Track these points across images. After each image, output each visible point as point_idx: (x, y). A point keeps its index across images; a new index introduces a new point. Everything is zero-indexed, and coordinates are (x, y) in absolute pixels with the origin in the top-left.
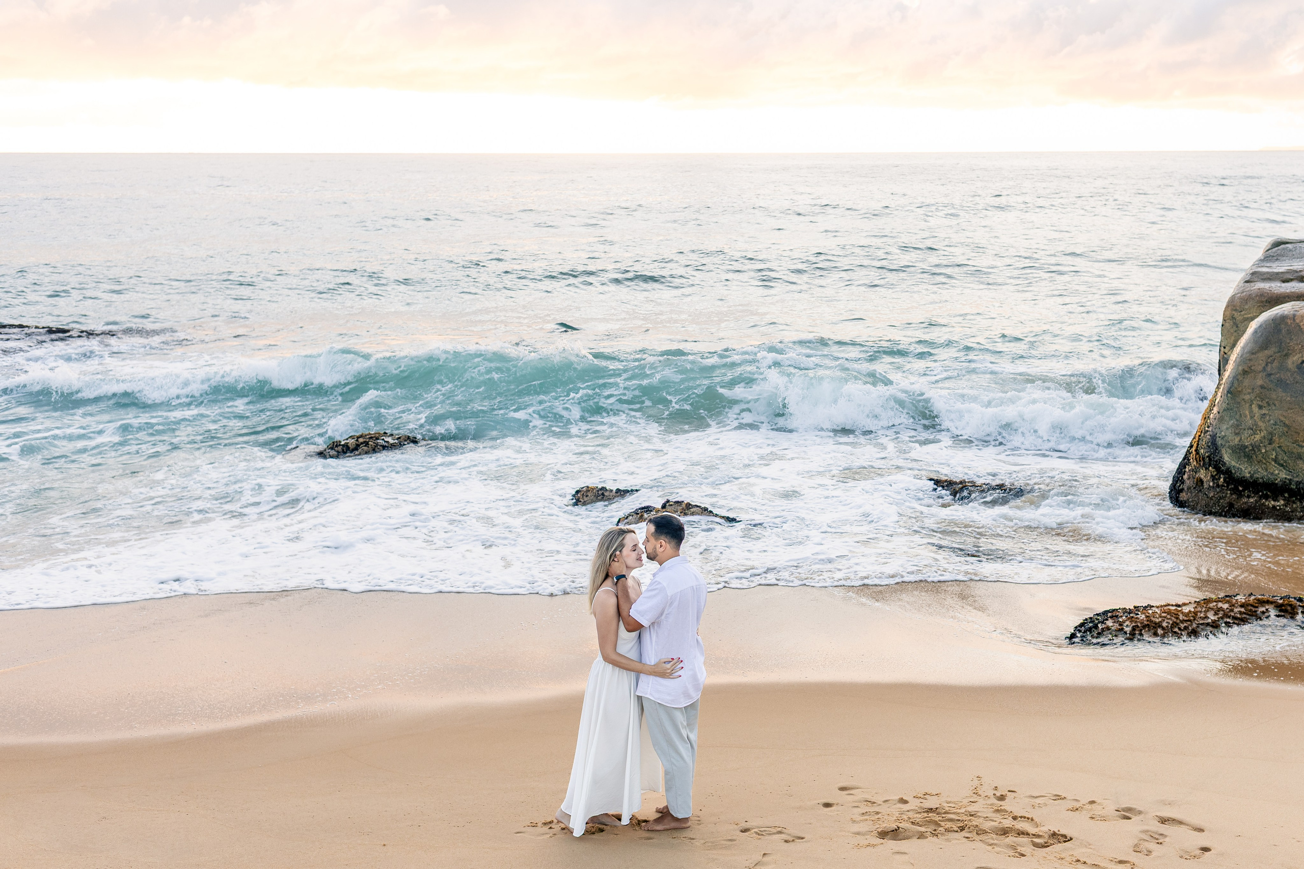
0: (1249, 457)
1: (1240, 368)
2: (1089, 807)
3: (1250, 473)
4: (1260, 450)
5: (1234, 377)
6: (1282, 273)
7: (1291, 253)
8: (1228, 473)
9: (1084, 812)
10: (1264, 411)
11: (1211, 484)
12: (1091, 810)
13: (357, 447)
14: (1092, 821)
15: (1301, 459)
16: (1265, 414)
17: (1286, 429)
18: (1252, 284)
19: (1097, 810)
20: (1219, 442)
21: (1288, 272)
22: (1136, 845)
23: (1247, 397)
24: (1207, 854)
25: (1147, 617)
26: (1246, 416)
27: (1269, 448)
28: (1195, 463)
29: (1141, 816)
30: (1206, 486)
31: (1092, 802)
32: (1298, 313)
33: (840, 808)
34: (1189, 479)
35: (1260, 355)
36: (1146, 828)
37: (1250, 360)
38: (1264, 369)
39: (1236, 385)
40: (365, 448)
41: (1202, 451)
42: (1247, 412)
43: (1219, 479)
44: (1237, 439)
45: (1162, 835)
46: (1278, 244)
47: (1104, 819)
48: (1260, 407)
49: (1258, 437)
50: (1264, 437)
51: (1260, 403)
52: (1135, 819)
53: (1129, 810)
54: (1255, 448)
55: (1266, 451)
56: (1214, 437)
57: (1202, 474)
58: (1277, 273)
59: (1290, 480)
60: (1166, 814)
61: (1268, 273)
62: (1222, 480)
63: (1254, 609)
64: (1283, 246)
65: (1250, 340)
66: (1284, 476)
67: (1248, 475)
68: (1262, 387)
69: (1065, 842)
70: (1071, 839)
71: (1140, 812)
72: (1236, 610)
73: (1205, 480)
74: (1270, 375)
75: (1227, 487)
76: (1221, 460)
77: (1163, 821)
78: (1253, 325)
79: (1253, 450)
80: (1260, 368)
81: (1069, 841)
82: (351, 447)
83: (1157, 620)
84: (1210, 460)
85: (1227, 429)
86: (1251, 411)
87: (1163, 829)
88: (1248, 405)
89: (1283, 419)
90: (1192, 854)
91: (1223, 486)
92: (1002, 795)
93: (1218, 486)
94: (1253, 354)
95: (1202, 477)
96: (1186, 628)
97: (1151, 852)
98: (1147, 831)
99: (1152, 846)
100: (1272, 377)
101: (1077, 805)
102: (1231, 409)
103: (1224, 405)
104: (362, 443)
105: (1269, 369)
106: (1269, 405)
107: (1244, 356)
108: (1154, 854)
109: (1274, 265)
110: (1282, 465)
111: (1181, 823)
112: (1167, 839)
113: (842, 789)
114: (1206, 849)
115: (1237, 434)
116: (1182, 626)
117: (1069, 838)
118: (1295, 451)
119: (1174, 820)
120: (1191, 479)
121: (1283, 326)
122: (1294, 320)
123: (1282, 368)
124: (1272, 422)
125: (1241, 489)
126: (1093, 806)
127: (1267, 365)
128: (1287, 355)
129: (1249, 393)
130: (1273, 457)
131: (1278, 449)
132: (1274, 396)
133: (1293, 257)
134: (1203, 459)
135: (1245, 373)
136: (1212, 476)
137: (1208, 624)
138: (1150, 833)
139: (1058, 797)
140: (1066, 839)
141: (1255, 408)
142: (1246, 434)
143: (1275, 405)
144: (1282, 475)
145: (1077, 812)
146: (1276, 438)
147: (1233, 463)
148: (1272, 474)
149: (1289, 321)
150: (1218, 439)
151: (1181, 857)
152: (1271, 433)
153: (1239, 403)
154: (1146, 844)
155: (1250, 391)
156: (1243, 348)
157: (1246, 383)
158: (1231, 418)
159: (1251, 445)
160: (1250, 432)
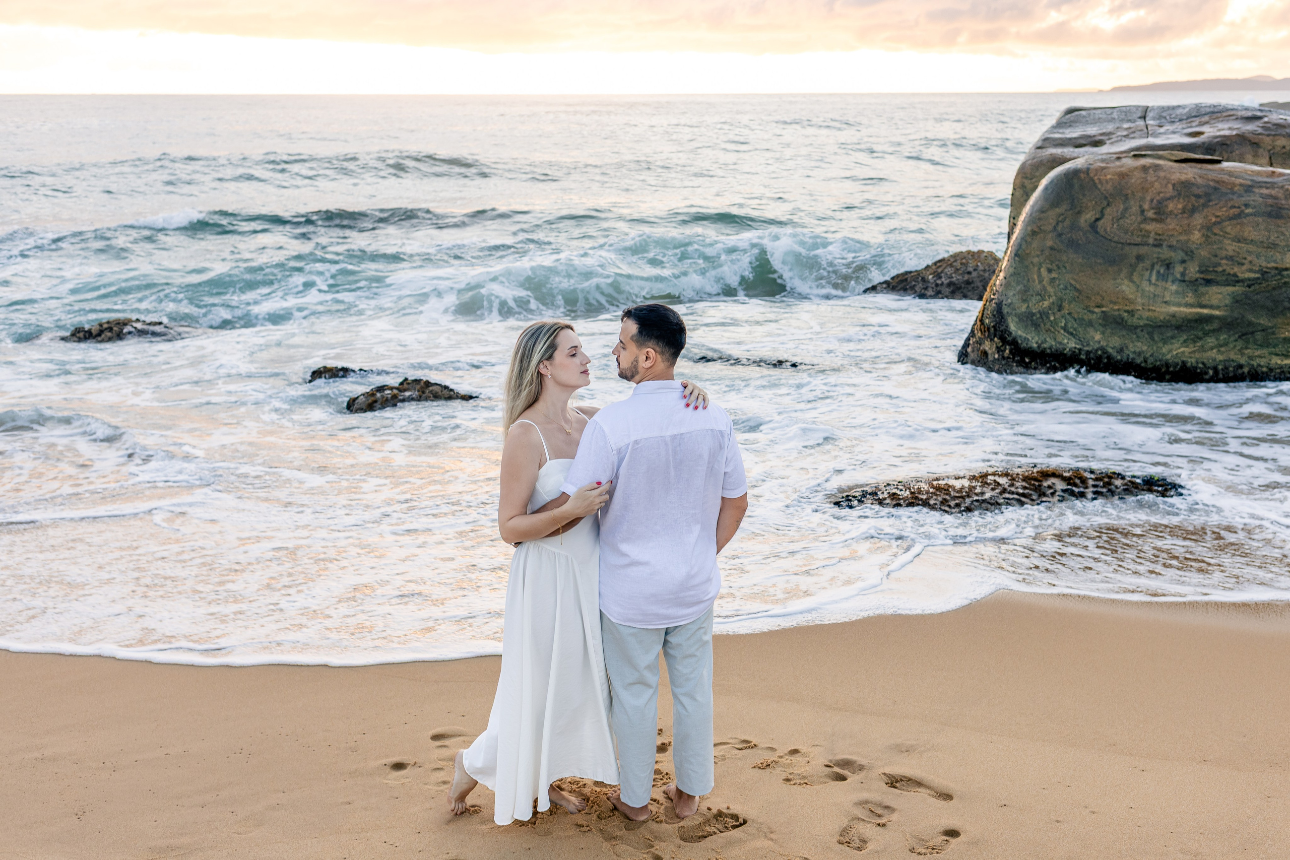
0: (1036, 326)
1: (1029, 228)
2: (787, 760)
3: (1037, 343)
4: (1048, 318)
5: (1022, 239)
6: (1075, 138)
7: (1084, 120)
8: (1014, 343)
9: (778, 770)
10: (1054, 275)
11: (996, 356)
12: (790, 765)
13: (101, 332)
14: (786, 787)
15: (1092, 326)
16: (1054, 278)
17: (1077, 294)
18: (1044, 150)
19: (799, 766)
20: (1005, 310)
21: (1082, 137)
22: (844, 832)
23: (1036, 260)
24: (954, 841)
25: (912, 493)
26: (1034, 281)
27: (1058, 315)
28: (979, 334)
29: (863, 774)
30: (990, 358)
31: (795, 752)
32: (1092, 167)
33: (417, 770)
34: (973, 351)
35: (1050, 213)
36: (865, 796)
37: (1040, 219)
38: (1055, 228)
39: (1024, 247)
40: (109, 334)
41: (987, 321)
42: (1036, 277)
43: (1005, 350)
44: (1025, 306)
45: (887, 807)
46: (1071, 111)
47: (805, 781)
48: (1050, 271)
49: (1046, 304)
50: (1053, 303)
51: (1049, 266)
52: (853, 779)
53: (846, 764)
54: (1044, 314)
55: (1055, 319)
56: (999, 305)
57: (987, 346)
58: (1070, 139)
59: (1080, 350)
60: (897, 770)
61: (1060, 139)
62: (1007, 351)
63: (1037, 484)
64: (1076, 113)
65: (1040, 197)
66: (1074, 345)
67: (1035, 345)
68: (1052, 248)
69: (735, 827)
70: (745, 822)
71: (861, 768)
72: (1018, 484)
73: (990, 352)
74: (1060, 235)
75: (1013, 359)
76: (1007, 331)
77: (894, 782)
78: (1044, 182)
79: (1041, 317)
80: (1050, 228)
81: (741, 825)
82: (94, 333)
83: (924, 497)
84: (995, 330)
85: (1014, 295)
86: (1039, 275)
87: (892, 797)
88: (1036, 269)
89: (1073, 282)
90: (930, 844)
91: (1008, 358)
92: (663, 744)
93: (1003, 358)
94: (1043, 212)
95: (987, 349)
96: (958, 505)
97: (865, 842)
98: (866, 802)
99: (868, 830)
100: (1064, 236)
101: (771, 757)
102: (1019, 274)
103: (1012, 270)
104: (106, 329)
105: (1059, 228)
106: (1059, 268)
107: (1034, 215)
108: (870, 846)
109: (1067, 131)
110: (1071, 334)
111: (919, 784)
112: (895, 817)
113: (436, 737)
114: (952, 833)
115: (1024, 301)
116: (952, 503)
117: (741, 821)
118: (1086, 317)
119: (910, 780)
120: (976, 352)
121: (1075, 181)
122: (1088, 174)
123: (1074, 227)
124: (1062, 286)
125: (1027, 360)
126: (795, 758)
127: (1057, 224)
128: (1079, 213)
129: (1038, 256)
130: (1063, 325)
131: (1068, 317)
132: (1064, 258)
133: (1087, 123)
134: (989, 329)
135: (1034, 233)
136: (997, 347)
137: (984, 501)
138: (869, 806)
139: (747, 745)
140: (739, 822)
141: (1044, 271)
142: (1035, 299)
143: (1065, 267)
144: (1071, 344)
145: (768, 770)
146: (1065, 304)
147: (1020, 333)
148: (1061, 343)
149: (1082, 176)
150: (1004, 306)
151: (912, 850)
152: (1061, 299)
153: (1027, 267)
154: (861, 825)
155: (1039, 253)
156: (1033, 207)
157: (1035, 244)
158: (1018, 283)
159: (1039, 312)
160: (1038, 297)
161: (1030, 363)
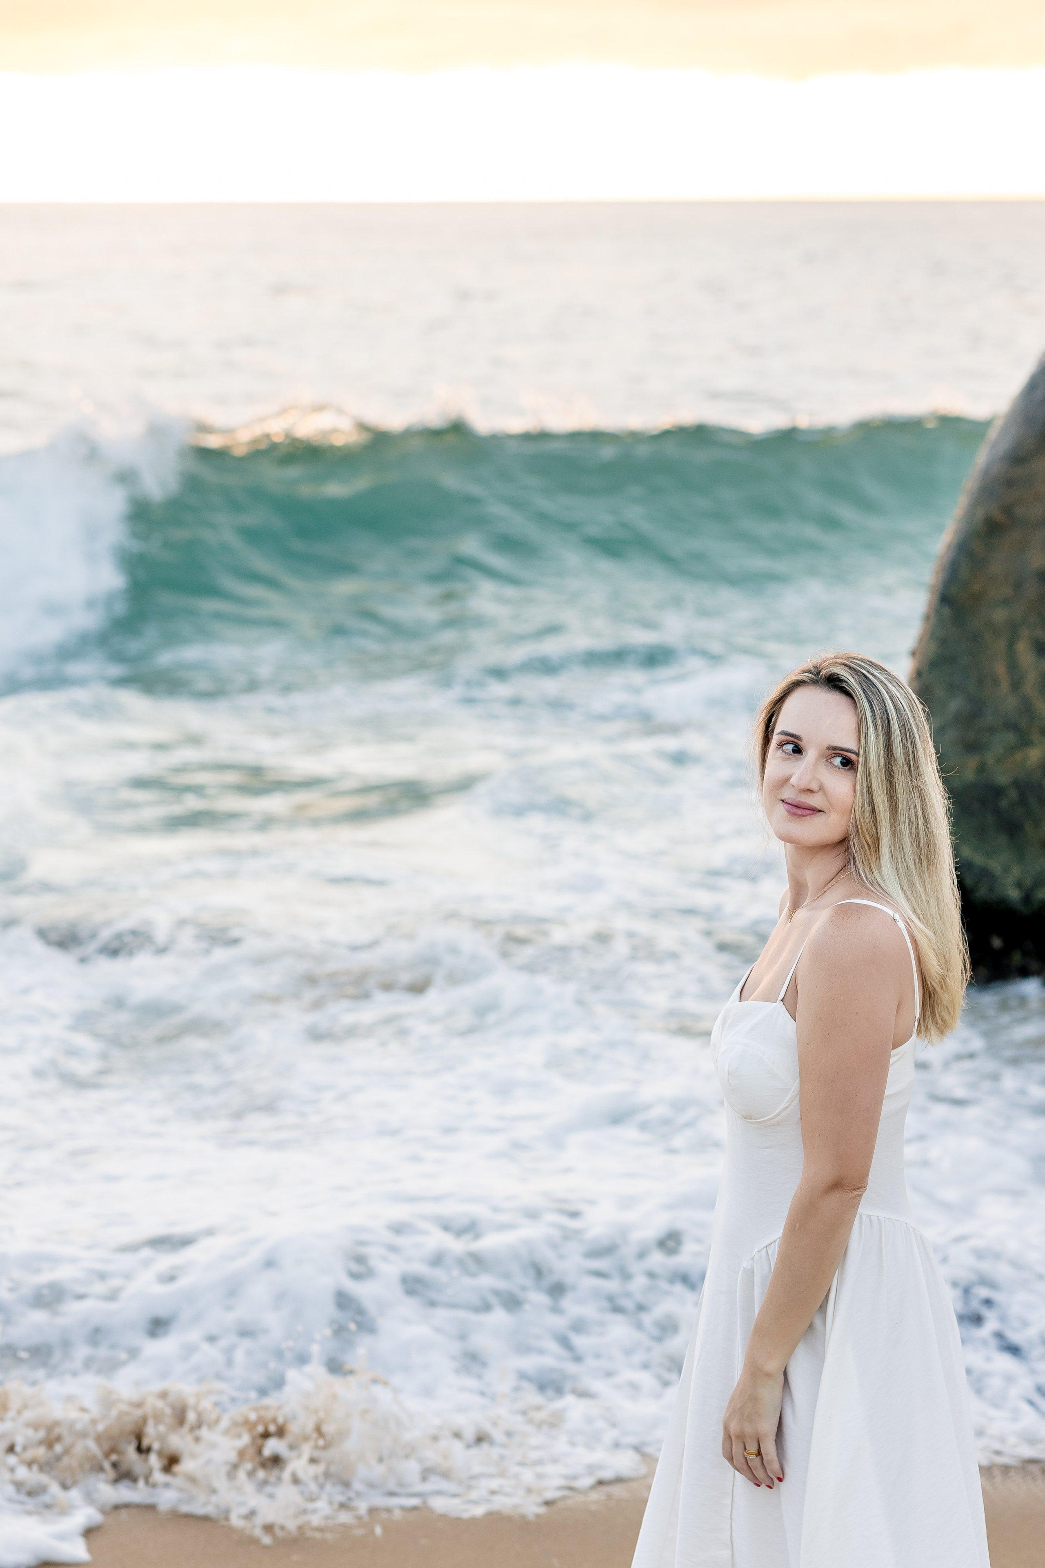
0: (1012, 830)
1: (980, 514)
3: (1019, 885)
23: (1001, 615)
26: (996, 682)
39: (964, 573)
42: (1000, 669)
44: (972, 762)
67: (1014, 894)
86: (1013, 665)
88: (1002, 642)
102: (954, 661)
115: (971, 747)
125: (997, 943)
129: (1006, 602)
153: (976, 637)
157: (998, 565)
158: (952, 689)
159: (1017, 784)
160: (1010, 737)
161: (1006, 951)
